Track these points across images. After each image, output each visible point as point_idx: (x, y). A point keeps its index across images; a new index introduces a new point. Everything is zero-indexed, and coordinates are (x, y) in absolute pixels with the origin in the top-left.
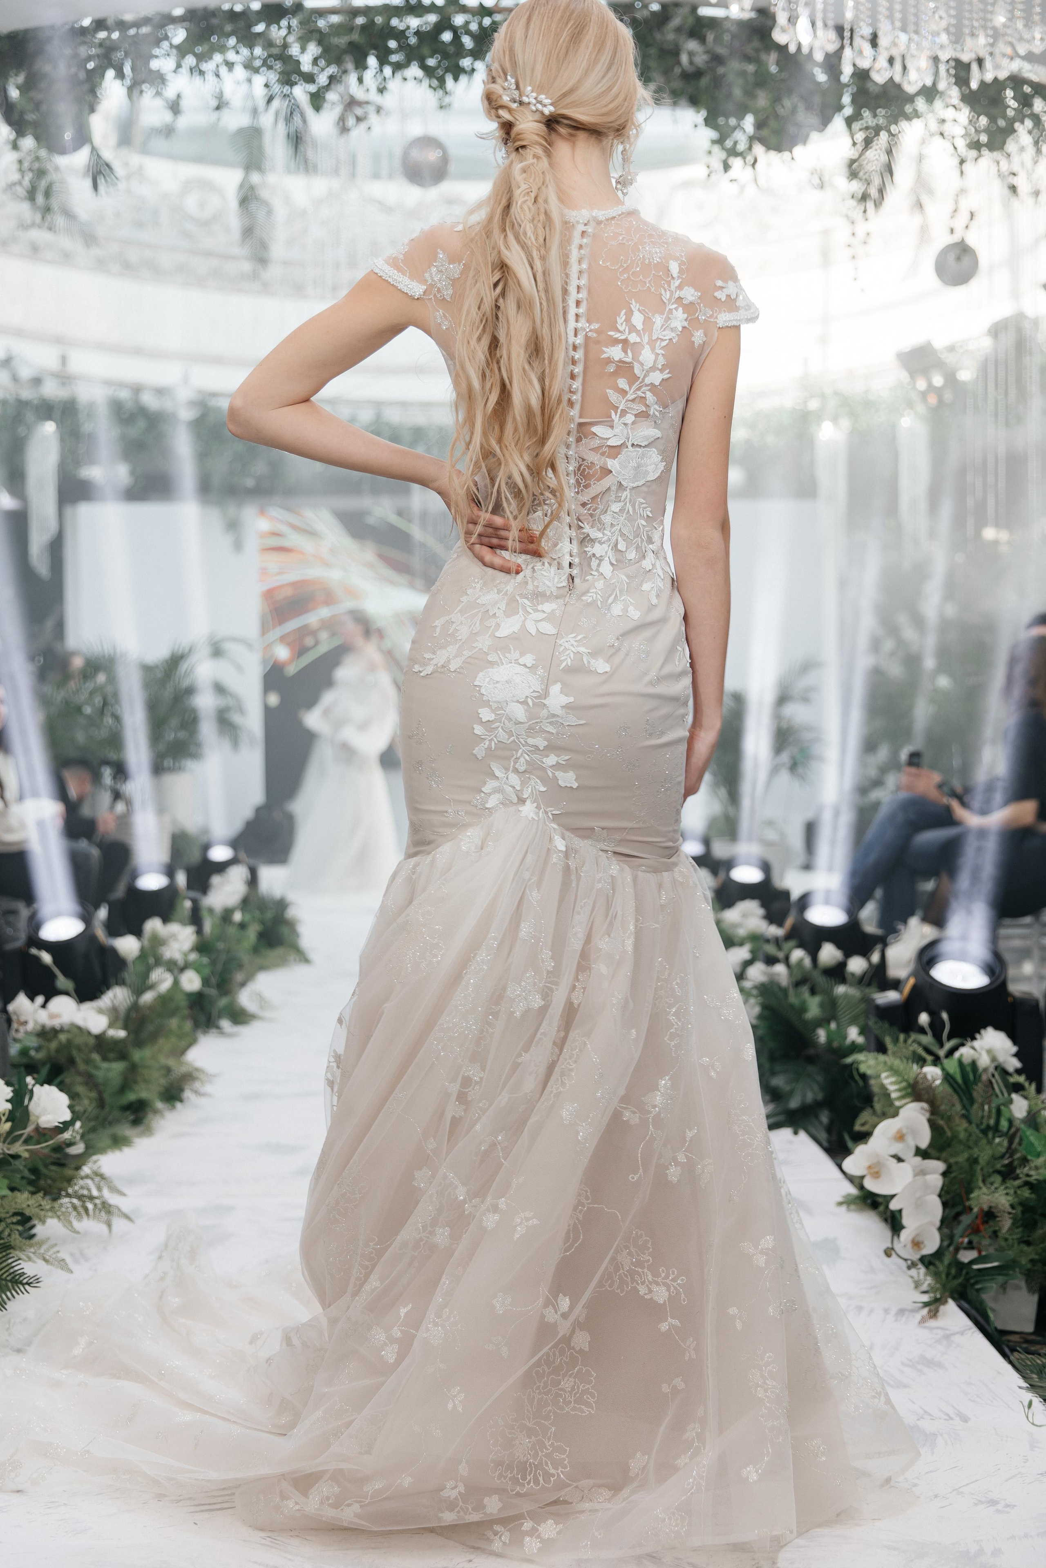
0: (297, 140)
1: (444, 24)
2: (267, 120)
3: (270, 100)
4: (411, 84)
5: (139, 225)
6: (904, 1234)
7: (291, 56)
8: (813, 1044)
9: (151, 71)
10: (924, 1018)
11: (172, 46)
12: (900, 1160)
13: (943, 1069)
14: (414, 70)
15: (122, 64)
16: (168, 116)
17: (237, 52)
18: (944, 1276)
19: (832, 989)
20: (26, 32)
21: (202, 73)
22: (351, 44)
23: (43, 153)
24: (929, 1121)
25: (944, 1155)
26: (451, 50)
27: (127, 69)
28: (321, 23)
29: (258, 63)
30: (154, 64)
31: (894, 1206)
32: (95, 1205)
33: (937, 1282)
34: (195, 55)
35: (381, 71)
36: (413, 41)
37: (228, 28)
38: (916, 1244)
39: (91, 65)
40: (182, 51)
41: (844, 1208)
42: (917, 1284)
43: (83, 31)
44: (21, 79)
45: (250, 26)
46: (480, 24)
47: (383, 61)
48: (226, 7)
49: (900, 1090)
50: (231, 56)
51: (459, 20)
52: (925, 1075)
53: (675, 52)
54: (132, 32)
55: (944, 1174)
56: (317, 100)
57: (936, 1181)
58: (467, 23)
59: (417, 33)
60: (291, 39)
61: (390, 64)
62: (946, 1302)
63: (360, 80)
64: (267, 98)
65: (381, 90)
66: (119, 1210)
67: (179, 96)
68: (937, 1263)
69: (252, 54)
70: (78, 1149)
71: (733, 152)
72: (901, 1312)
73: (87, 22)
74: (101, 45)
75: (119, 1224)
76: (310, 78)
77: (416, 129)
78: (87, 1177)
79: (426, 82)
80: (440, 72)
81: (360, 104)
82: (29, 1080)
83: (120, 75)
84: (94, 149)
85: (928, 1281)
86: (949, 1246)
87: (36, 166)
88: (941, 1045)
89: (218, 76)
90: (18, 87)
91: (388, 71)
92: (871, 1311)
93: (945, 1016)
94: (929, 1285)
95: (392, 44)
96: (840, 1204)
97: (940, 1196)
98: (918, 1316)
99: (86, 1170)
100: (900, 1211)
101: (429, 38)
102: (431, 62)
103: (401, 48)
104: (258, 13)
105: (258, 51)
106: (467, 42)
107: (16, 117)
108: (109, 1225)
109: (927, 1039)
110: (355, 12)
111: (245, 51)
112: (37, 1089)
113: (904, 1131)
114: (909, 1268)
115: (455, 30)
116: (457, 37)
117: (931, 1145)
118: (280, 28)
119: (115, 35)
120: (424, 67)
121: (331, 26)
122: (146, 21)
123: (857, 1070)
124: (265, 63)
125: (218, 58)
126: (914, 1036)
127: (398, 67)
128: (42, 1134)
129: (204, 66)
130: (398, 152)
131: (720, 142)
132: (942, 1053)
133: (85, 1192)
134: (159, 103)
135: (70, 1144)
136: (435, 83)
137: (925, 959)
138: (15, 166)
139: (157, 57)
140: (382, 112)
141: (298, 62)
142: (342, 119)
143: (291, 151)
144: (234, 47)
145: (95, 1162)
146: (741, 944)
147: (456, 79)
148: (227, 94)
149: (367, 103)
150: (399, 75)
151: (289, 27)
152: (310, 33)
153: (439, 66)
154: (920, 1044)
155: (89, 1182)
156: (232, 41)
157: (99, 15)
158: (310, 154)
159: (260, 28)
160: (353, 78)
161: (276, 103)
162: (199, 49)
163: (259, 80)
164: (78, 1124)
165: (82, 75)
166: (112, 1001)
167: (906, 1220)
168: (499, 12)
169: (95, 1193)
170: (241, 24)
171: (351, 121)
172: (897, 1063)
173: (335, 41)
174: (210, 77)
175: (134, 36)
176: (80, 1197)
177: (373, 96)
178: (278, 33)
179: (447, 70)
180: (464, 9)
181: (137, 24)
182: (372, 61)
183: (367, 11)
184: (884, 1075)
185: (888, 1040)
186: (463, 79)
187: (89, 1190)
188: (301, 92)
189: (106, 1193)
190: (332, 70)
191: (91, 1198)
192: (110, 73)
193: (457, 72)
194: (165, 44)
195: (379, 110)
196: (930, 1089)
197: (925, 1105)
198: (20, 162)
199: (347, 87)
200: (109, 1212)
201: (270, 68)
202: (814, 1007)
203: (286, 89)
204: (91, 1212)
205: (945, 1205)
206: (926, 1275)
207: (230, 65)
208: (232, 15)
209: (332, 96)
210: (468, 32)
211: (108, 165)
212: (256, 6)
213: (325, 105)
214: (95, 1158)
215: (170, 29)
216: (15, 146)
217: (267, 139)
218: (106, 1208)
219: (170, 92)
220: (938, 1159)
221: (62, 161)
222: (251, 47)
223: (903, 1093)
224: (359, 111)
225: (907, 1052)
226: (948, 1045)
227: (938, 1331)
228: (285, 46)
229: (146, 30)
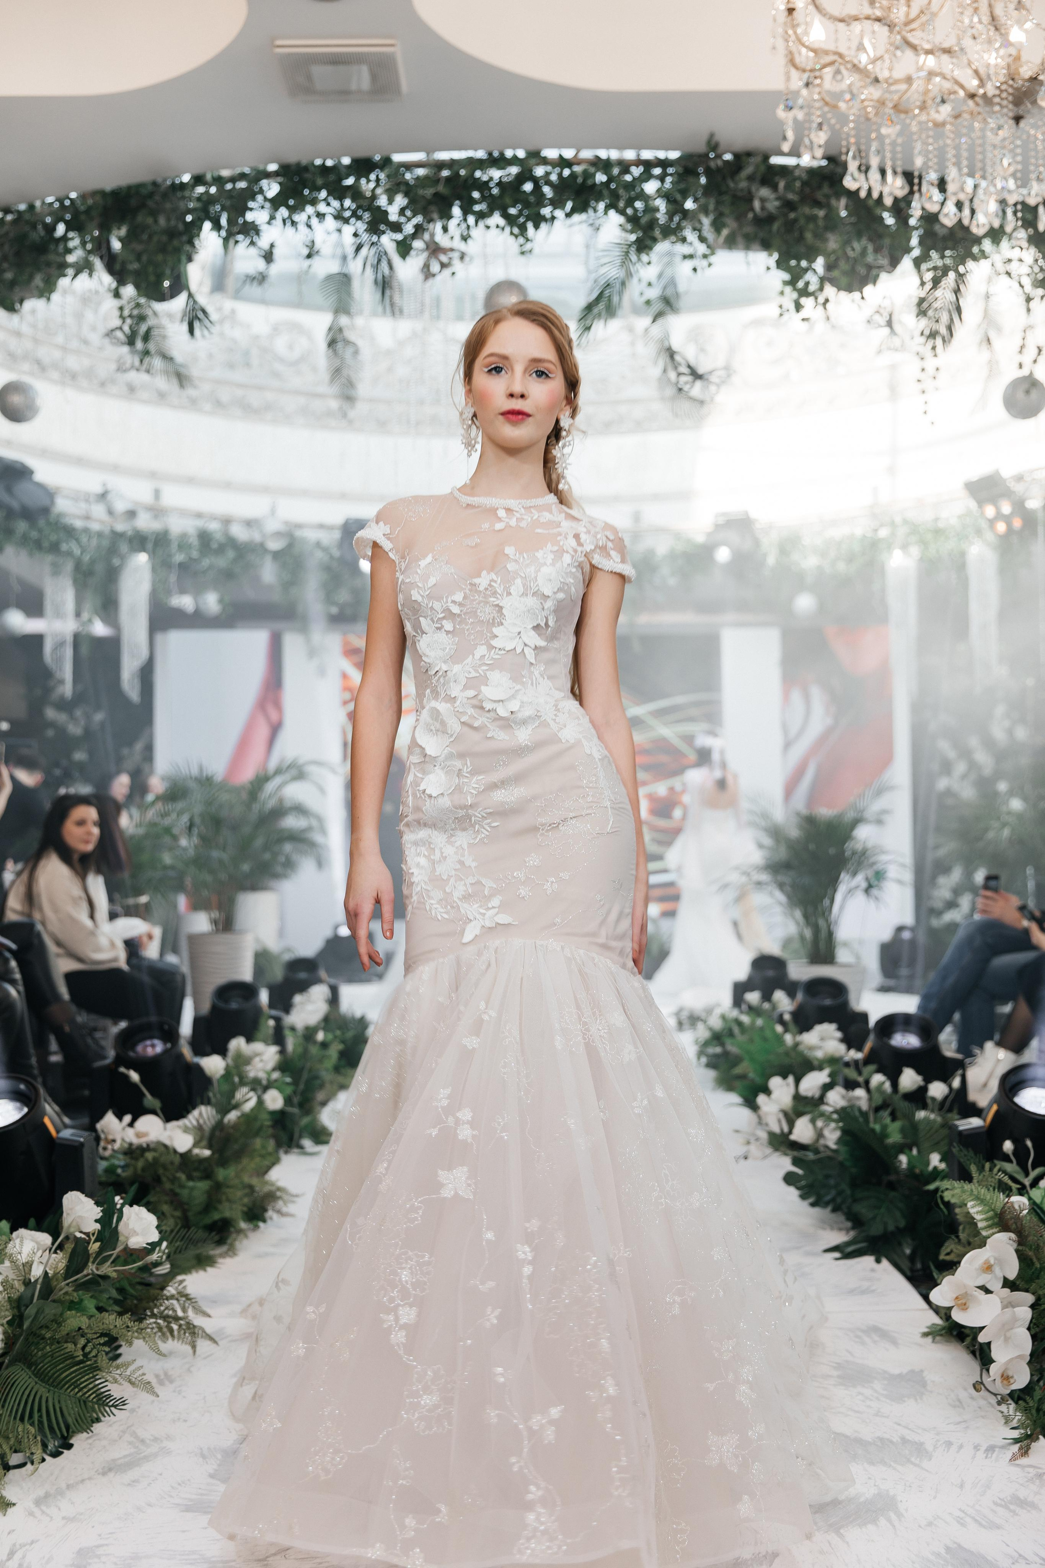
0: (385, 285)
1: (526, 175)
2: (355, 267)
3: (359, 248)
4: (494, 231)
5: (231, 366)
6: (993, 1368)
7: (379, 207)
8: (896, 1170)
9: (245, 222)
10: (1008, 1146)
11: (266, 199)
12: (987, 1291)
13: (1030, 1199)
14: (497, 219)
15: (219, 217)
16: (261, 264)
17: (328, 204)
18: (1034, 1411)
19: (914, 1115)
20: (129, 188)
21: (294, 223)
22: (436, 195)
23: (142, 300)
24: (1017, 1251)
25: (1033, 1286)
26: (532, 199)
27: (224, 221)
28: (408, 176)
29: (347, 214)
30: (249, 216)
31: (982, 1338)
32: (180, 1326)
33: (1027, 1418)
34: (288, 207)
35: (465, 220)
36: (495, 191)
37: (319, 182)
38: (1006, 1378)
39: (189, 218)
40: (276, 203)
41: (929, 1339)
42: (1007, 1420)
43: (183, 186)
44: (123, 231)
45: (340, 180)
46: (560, 175)
47: (466, 211)
48: (318, 162)
49: (986, 1220)
50: (322, 207)
51: (539, 171)
52: (1012, 1203)
53: (749, 198)
54: (229, 186)
55: (1032, 1307)
56: (404, 248)
57: (1025, 1314)
58: (548, 174)
59: (500, 184)
60: (379, 191)
61: (474, 213)
62: (1038, 1438)
63: (445, 229)
64: (355, 247)
65: (465, 238)
66: (204, 1331)
67: (272, 246)
68: (1028, 1398)
69: (342, 205)
70: (165, 1268)
71: (804, 293)
72: (991, 1449)
73: (186, 178)
74: (199, 199)
75: (203, 1345)
76: (396, 227)
77: (498, 274)
78: (172, 1297)
79: (508, 230)
80: (522, 220)
81: (445, 251)
82: (117, 1199)
83: (217, 226)
84: (190, 295)
85: (1018, 1417)
86: (1038, 1381)
87: (135, 312)
88: (1027, 1174)
89: (309, 226)
90: (121, 239)
91: (471, 219)
92: (961, 1447)
93: (1029, 1143)
94: (1019, 1420)
95: (476, 195)
96: (925, 1335)
97: (1029, 1329)
98: (1009, 1455)
99: (171, 1290)
100: (989, 1344)
101: (511, 189)
102: (513, 211)
103: (483, 198)
104: (348, 167)
105: (348, 203)
106: (548, 191)
107: (117, 267)
108: (194, 1347)
109: (1011, 1167)
110: (440, 165)
111: (336, 204)
112: (127, 1209)
113: (992, 1262)
114: (999, 1403)
115: (536, 181)
116: (537, 188)
117: (1019, 1276)
118: (369, 181)
119: (213, 190)
120: (506, 216)
121: (418, 178)
122: (242, 176)
123: (942, 1198)
124: (354, 214)
125: (309, 210)
126: (1000, 1164)
127: (481, 216)
128: (131, 1255)
129: (296, 218)
130: (481, 295)
131: (792, 283)
132: (1027, 1182)
133: (171, 1313)
134: (253, 251)
135: (157, 1264)
136: (516, 230)
137: (1008, 1086)
138: (117, 313)
139: (251, 209)
140: (467, 259)
141: (386, 213)
142: (426, 266)
143: (378, 295)
144: (325, 200)
145: (181, 1282)
146: (820, 1068)
147: (537, 227)
148: (318, 245)
149: (452, 250)
150: (481, 224)
151: (378, 180)
152: (397, 186)
153: (520, 213)
154: (1005, 1172)
155: (175, 1302)
156: (323, 194)
157: (198, 171)
158: (397, 298)
159: (350, 181)
160: (438, 226)
161: (364, 251)
162: (291, 202)
163: (348, 230)
164: (165, 1244)
165: (181, 227)
166: (198, 1121)
167: (994, 1354)
168: (578, 164)
169: (180, 1313)
170: (332, 177)
171: (435, 267)
172: (983, 1191)
173: (421, 192)
174: (302, 227)
175: (230, 190)
176: (165, 1318)
177: (458, 244)
178: (367, 186)
179: (528, 218)
180: (545, 161)
181: (233, 180)
182: (456, 211)
183: (451, 164)
184: (970, 1204)
185: (973, 1169)
186: (543, 226)
187: (175, 1311)
188: (388, 240)
189: (191, 1313)
190: (419, 219)
191: (177, 1319)
192: (207, 225)
193: (538, 220)
194: (260, 198)
195: (462, 257)
196: (1017, 1218)
197: (1013, 1235)
198: (121, 309)
199: (432, 235)
200: (193, 1334)
201: (359, 218)
202: (895, 1134)
203: (375, 238)
204: (176, 1333)
205: (1034, 1337)
206: (1016, 1410)
207: (321, 216)
208: (324, 168)
209: (418, 244)
210: (548, 183)
211: (204, 311)
212: (346, 161)
213: (413, 253)
214: (179, 1278)
215: (264, 183)
216: (117, 295)
217: (356, 284)
218: (191, 1332)
219: (264, 242)
220: (1027, 1291)
221: (159, 306)
222: (341, 199)
223: (990, 1222)
224: (444, 258)
225: (993, 1181)
226: (1033, 1174)
227: (1031, 1470)
228: (374, 197)
229: (242, 185)
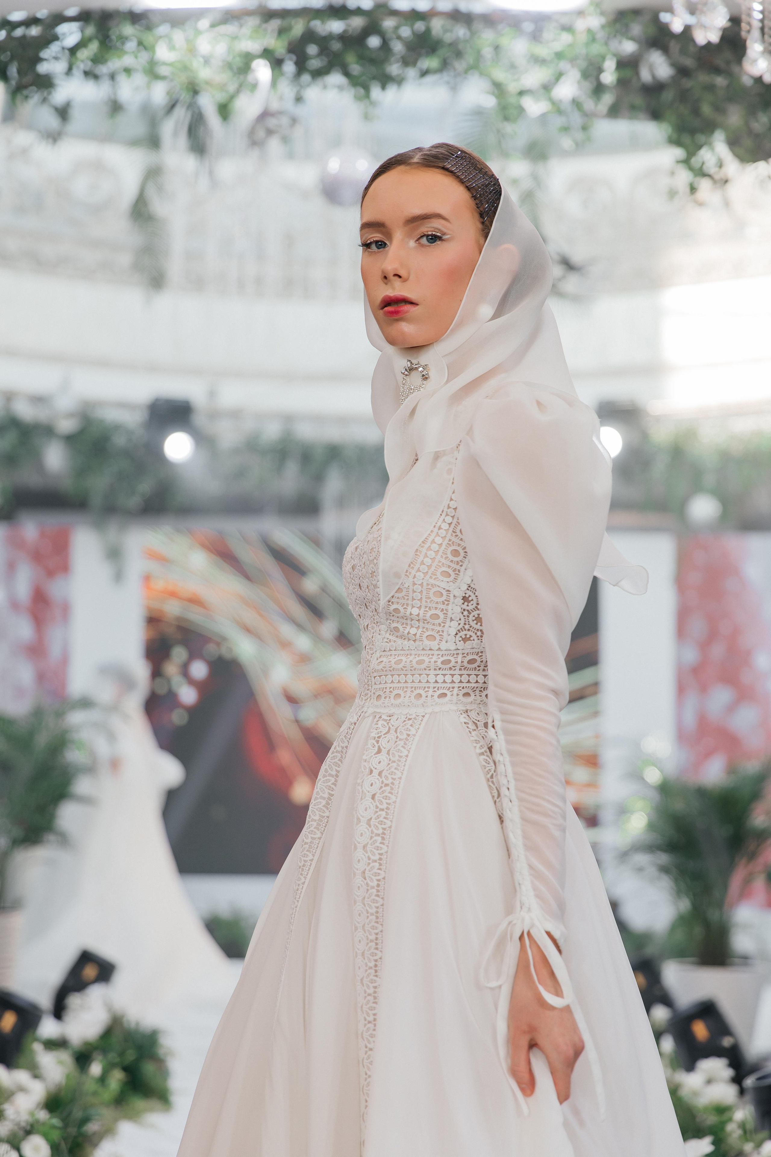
1: (372, 28)
3: (172, 107)
4: (333, 92)
9: (38, 76)
14: (336, 78)
15: (8, 67)
17: (136, 57)
21: (96, 77)
22: (264, 48)
26: (379, 56)
27: (12, 73)
29: (159, 68)
30: (43, 68)
34: (90, 58)
35: (299, 78)
36: (336, 46)
37: (127, 30)
40: (74, 54)
45: (152, 30)
46: (412, 29)
48: (125, 8)
51: (388, 23)
54: (19, 32)
58: (398, 28)
59: (341, 38)
61: (309, 70)
63: (275, 89)
64: (168, 107)
65: (298, 99)
67: (68, 101)
71: (701, 173)
79: (349, 90)
80: (365, 80)
81: (274, 114)
89: (113, 81)
91: (306, 77)
95: (313, 50)
101: (354, 43)
102: (356, 69)
103: (321, 54)
106: (398, 47)
110: (272, 14)
111: (146, 57)
115: (383, 35)
116: (385, 45)
118: (185, 30)
120: (347, 74)
122: (35, 20)
125: (115, 61)
127: (318, 74)
129: (99, 70)
131: (686, 162)
134: (45, 109)
136: (359, 91)
139: (44, 60)
140: (297, 123)
142: (253, 134)
144: (132, 52)
147: (383, 87)
148: (123, 99)
149: (283, 112)
150: (317, 83)
153: (364, 73)
156: (131, 45)
159: (163, 30)
161: (178, 111)
162: (94, 53)
163: (160, 88)
168: (433, 17)
170: (142, 25)
171: (263, 135)
174: (105, 82)
175: (21, 38)
177: (289, 106)
178: (182, 38)
179: (373, 78)
180: (395, 13)
181: (25, 24)
182: (289, 68)
183: (284, 12)
186: (391, 87)
188: (207, 102)
193: (385, 80)
194: (56, 47)
195: (294, 121)
203: (191, 97)
207: (128, 71)
208: (132, 16)
209: (242, 105)
210: (399, 38)
215: (64, 28)
219: (59, 98)
222: (151, 50)
224: (272, 123)
229: (34, 31)
